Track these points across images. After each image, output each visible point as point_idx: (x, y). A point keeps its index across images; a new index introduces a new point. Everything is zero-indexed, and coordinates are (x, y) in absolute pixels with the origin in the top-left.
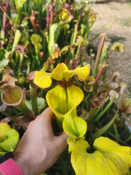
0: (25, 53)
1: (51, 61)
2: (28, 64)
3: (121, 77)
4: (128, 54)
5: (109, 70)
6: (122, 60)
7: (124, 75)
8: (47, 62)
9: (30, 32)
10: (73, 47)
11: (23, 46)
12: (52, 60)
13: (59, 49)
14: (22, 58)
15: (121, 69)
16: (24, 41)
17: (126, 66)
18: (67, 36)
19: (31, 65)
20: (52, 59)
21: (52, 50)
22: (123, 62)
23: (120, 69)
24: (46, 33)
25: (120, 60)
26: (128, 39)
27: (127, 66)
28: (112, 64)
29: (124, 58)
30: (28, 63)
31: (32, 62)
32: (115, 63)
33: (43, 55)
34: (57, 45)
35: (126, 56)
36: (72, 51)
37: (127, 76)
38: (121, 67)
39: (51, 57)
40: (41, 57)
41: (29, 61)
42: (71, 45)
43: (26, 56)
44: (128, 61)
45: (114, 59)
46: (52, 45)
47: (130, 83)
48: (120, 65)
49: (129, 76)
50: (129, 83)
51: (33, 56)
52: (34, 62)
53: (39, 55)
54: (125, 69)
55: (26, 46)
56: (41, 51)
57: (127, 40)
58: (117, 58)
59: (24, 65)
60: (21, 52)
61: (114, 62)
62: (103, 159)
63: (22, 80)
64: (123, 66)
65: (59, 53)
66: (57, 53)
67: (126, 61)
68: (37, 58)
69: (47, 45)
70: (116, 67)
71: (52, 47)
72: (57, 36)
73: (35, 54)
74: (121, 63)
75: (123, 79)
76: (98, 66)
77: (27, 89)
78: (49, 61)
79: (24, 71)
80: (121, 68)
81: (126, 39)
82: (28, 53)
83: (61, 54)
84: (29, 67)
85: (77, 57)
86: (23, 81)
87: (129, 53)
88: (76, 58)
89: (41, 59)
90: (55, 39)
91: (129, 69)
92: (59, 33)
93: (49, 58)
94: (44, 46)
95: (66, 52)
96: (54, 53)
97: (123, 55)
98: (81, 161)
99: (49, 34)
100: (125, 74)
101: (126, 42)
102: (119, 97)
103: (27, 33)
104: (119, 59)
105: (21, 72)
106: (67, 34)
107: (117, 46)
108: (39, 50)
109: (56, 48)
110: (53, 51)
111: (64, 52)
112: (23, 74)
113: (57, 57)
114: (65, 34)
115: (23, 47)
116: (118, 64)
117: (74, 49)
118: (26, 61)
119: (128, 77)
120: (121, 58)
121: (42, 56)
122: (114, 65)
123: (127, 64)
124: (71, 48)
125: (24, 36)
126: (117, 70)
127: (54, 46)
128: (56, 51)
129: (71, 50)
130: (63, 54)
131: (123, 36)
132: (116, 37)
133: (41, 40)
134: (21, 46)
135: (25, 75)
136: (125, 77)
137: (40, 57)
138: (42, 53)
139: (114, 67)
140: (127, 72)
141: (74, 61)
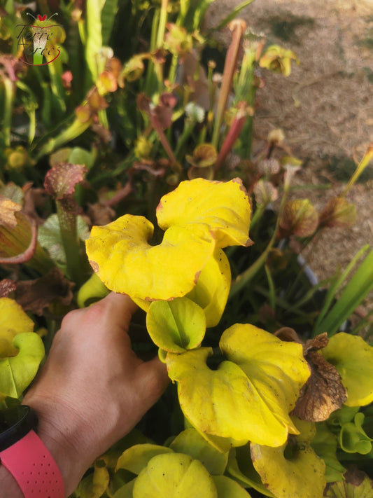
0: (20, 75)
1: (95, 103)
2: (31, 108)
3: (299, 138)
4: (321, 71)
5: (267, 118)
6: (302, 89)
7: (307, 132)
8: (85, 103)
9: (29, 10)
10: (159, 54)
11: (11, 56)
12: (100, 98)
13: (115, 64)
14: (10, 93)
15: (299, 116)
16: (10, 39)
17: (313, 108)
18: (142, 19)
19: (38, 112)
20: (98, 95)
21: (97, 67)
22: (306, 95)
23: (296, 116)
24: (77, 14)
25: (297, 89)
26: (322, 23)
27: (317, 105)
28: (276, 100)
29: (308, 83)
30: (28, 103)
31: (40, 102)
32: (285, 97)
33: (72, 82)
34: (110, 52)
35: (315, 75)
36: (157, 68)
37: (314, 136)
38: (299, 108)
39: (96, 90)
40: (66, 89)
41: (31, 98)
42: (153, 51)
43: (21, 85)
44: (321, 92)
45: (281, 87)
46: (97, 51)
47: (321, 155)
48: (297, 103)
49: (320, 135)
50: (319, 156)
51: (44, 85)
52: (47, 103)
53: (61, 82)
54: (310, 116)
55: (20, 54)
56: (66, 67)
57: (320, 27)
58: (291, 83)
59: (19, 110)
60: (7, 75)
61: (281, 94)
62: (248, 384)
63: (17, 159)
64: (305, 107)
65: (117, 77)
66: (111, 77)
67: (315, 91)
68: (55, 90)
69: (81, 49)
70: (287, 109)
71: (96, 56)
72: (111, 20)
73: (47, 78)
74: (300, 97)
75: (304, 143)
76: (227, 113)
77: (34, 186)
78: (89, 103)
79: (21, 130)
80: (301, 110)
81: (318, 22)
82: (26, 75)
83: (125, 81)
84: (33, 117)
85: (170, 85)
86: (21, 162)
87: (324, 65)
88: (169, 90)
89: (68, 93)
90: (104, 29)
91: (320, 115)
92: (115, 10)
93: (90, 93)
94: (74, 52)
95: (138, 74)
96: (105, 74)
97: (308, 72)
98: (202, 398)
99: (84, 16)
100: (310, 130)
101: (317, 31)
102: (280, 197)
103: (18, 15)
104: (297, 84)
105: (13, 133)
106: (140, 13)
107: (275, 58)
108: (60, 67)
109: (108, 62)
110: (102, 69)
111: (132, 73)
112: (17, 139)
113: (113, 87)
114: (134, 11)
115: (12, 59)
116: (292, 101)
117: (163, 61)
118: (24, 99)
119: (318, 139)
120: (301, 84)
121: (69, 84)
122: (281, 102)
123: (316, 99)
124: (154, 60)
125: (10, 22)
126: (290, 117)
127: (103, 55)
128: (108, 69)
129: (153, 64)
130: (129, 79)
131: (311, 14)
132: (289, 15)
133: (63, 38)
134: (6, 58)
135: (25, 141)
136: (310, 139)
137: (63, 89)
138: (68, 76)
139: (282, 110)
140: (314, 125)
141: (162, 98)
